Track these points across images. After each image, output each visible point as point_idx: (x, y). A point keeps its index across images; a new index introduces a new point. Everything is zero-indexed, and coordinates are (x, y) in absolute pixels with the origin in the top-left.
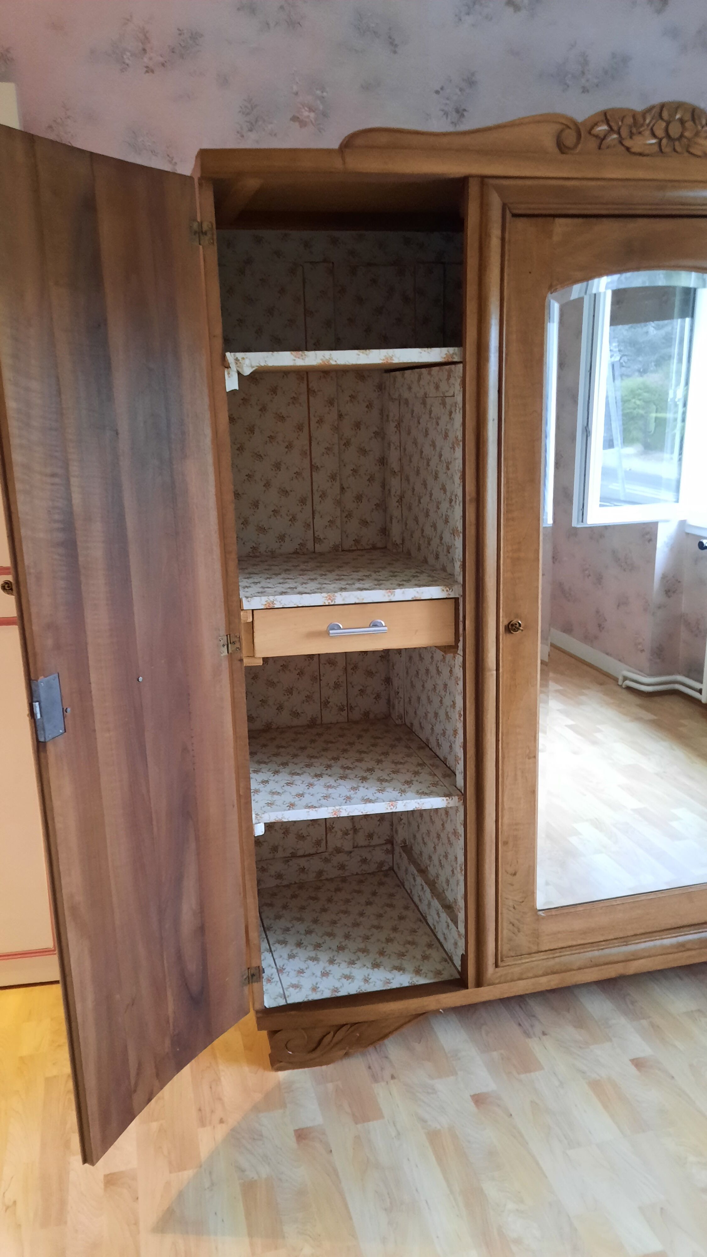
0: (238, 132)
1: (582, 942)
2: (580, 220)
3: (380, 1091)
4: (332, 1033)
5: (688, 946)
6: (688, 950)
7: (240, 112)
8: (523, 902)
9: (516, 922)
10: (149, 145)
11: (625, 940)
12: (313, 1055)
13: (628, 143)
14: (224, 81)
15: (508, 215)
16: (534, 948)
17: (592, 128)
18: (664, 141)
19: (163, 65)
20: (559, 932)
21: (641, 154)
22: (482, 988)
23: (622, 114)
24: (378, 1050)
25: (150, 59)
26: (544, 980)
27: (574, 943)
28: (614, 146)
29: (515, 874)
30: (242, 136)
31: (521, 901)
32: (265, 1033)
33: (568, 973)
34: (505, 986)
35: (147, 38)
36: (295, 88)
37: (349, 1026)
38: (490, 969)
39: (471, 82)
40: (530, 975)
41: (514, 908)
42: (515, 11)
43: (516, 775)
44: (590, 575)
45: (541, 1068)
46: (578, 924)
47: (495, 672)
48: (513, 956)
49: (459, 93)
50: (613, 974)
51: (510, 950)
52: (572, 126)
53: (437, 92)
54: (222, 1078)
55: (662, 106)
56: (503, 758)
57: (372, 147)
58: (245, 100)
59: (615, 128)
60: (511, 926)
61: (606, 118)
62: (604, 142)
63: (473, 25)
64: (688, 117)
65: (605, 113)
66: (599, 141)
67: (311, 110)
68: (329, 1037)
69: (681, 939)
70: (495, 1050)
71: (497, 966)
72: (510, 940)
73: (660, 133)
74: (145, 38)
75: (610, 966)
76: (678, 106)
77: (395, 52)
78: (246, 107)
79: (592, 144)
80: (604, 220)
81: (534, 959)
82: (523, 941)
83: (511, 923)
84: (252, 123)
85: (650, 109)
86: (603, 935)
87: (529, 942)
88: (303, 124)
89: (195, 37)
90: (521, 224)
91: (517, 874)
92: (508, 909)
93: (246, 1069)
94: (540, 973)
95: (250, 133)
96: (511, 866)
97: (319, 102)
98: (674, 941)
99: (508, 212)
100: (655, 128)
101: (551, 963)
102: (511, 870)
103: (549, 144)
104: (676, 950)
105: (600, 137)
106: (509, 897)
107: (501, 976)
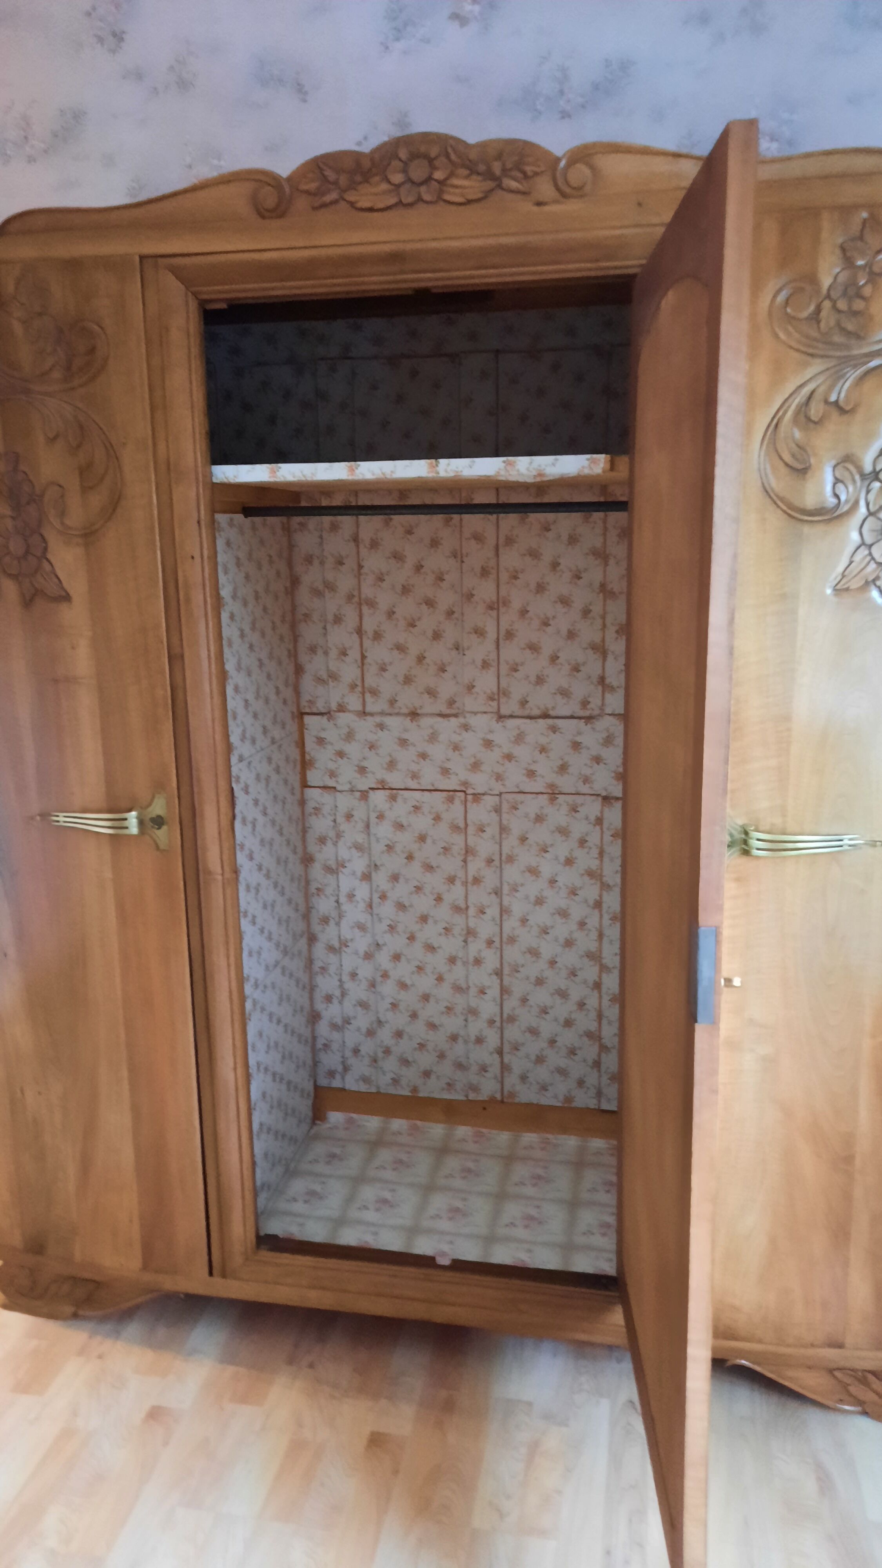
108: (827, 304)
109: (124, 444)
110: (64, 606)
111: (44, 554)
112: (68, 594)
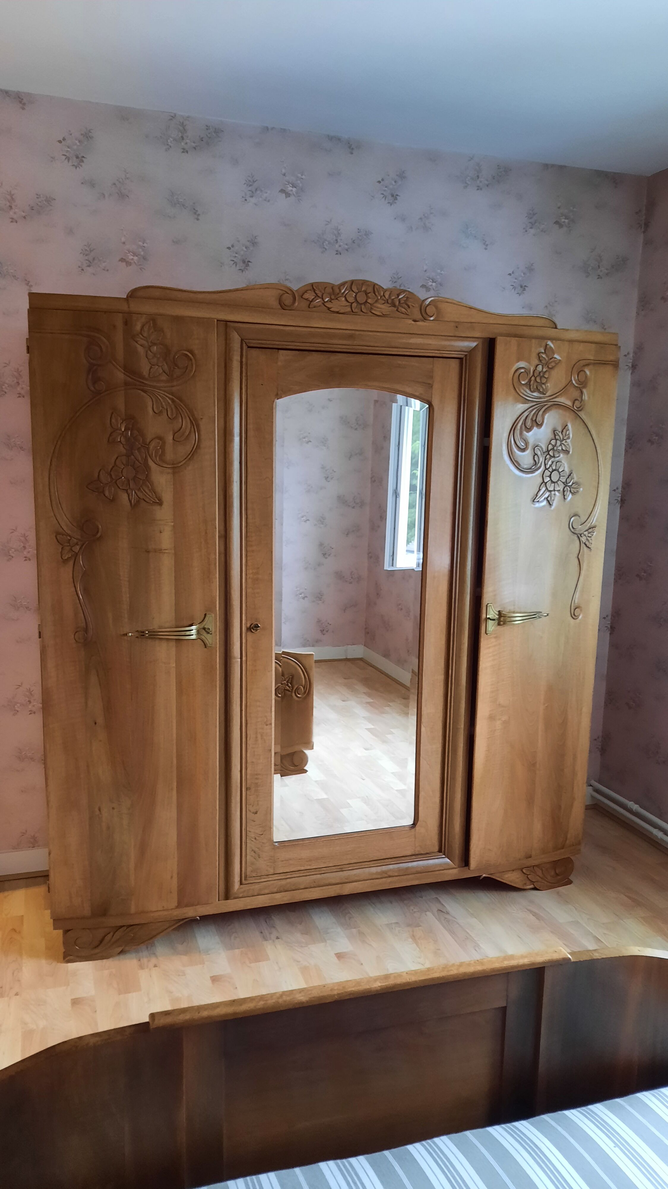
0: (79, 267)
1: (309, 867)
2: (297, 352)
3: (143, 975)
4: (112, 934)
5: (390, 874)
6: (390, 877)
7: (81, 253)
8: (262, 834)
9: (256, 850)
10: (11, 272)
11: (341, 868)
12: (96, 951)
13: (329, 305)
14: (70, 232)
15: (245, 347)
16: (271, 871)
17: (303, 294)
18: (354, 305)
19: (25, 217)
20: (290, 859)
21: (338, 313)
22: (229, 901)
23: (324, 286)
24: (149, 949)
25: (15, 213)
26: (278, 896)
27: (303, 868)
28: (320, 306)
29: (256, 813)
30: (83, 270)
31: (261, 834)
32: (60, 932)
33: (297, 891)
34: (248, 900)
35: (13, 199)
36: (123, 239)
37: (125, 928)
38: (236, 885)
39: (254, 242)
40: (267, 891)
41: (255, 839)
42: (286, 197)
43: (256, 737)
44: (402, 609)
45: (268, 959)
46: (305, 854)
47: (239, 660)
48: (254, 877)
49: (245, 249)
50: (333, 894)
51: (252, 871)
52: (289, 292)
53: (229, 248)
54: (23, 968)
55: (352, 282)
56: (246, 724)
57: (149, 298)
58: (86, 245)
59: (320, 295)
60: (253, 853)
61: (313, 288)
62: (312, 303)
63: (255, 204)
64: (370, 290)
65: (312, 285)
66: (308, 302)
67: (135, 254)
68: (110, 936)
69: (384, 868)
70: (238, 948)
71: (241, 884)
72: (252, 864)
73: (351, 300)
74: (12, 198)
75: (330, 887)
76: (364, 282)
77: (198, 219)
78: (86, 250)
79: (304, 304)
80: (313, 353)
81: (270, 879)
82: (263, 865)
83: (253, 850)
84: (89, 261)
85: (343, 284)
86: (324, 863)
87: (268, 865)
88: (128, 264)
89: (49, 200)
90: (254, 353)
91: (258, 812)
92: (250, 839)
93: (44, 962)
94: (275, 890)
95: (88, 268)
96: (253, 806)
97: (140, 250)
98: (379, 869)
99: (244, 345)
100: (347, 296)
101: (283, 882)
102: (253, 809)
103: (275, 303)
104: (379, 877)
105: (309, 300)
106: (253, 830)
107: (244, 891)
108: (533, 378)
109: (202, 419)
110: (156, 508)
111: (148, 478)
112: (160, 500)
